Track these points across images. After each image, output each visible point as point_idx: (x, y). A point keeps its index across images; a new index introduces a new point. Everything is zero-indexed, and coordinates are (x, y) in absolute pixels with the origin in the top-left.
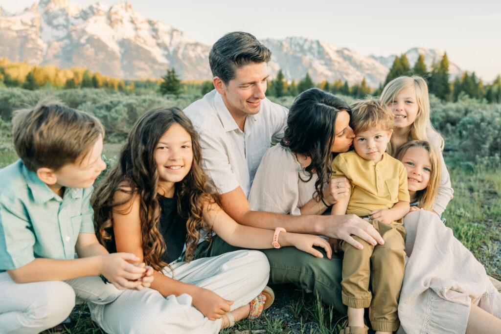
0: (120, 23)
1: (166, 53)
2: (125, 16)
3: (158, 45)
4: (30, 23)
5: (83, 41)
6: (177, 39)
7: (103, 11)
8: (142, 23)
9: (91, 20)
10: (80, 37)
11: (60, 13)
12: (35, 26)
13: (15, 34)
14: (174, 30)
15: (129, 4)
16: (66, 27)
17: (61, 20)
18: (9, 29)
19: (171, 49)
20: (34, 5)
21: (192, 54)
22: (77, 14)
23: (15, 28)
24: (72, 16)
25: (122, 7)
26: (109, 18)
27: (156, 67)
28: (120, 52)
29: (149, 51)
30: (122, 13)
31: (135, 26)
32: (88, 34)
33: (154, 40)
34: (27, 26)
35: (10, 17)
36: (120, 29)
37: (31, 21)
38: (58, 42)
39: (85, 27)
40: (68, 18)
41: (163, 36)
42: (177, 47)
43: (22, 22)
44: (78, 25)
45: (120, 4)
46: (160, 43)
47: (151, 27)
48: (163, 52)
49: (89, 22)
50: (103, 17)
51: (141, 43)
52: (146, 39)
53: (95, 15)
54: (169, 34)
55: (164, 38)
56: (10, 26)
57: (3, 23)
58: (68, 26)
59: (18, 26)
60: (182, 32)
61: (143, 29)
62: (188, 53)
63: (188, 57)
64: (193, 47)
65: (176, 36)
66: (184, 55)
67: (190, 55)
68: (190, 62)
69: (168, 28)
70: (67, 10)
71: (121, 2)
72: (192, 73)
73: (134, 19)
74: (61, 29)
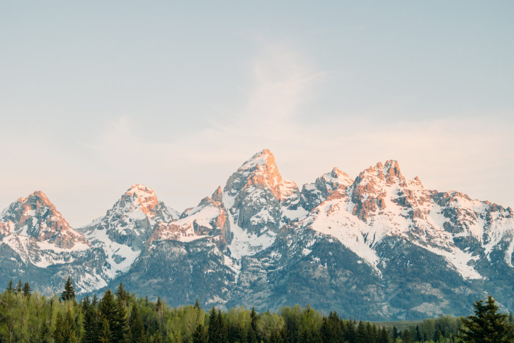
1: (476, 258)
3: (458, 242)
4: (211, 227)
5: (306, 251)
8: (422, 199)
9: (319, 207)
10: (301, 244)
11: (263, 200)
12: (218, 232)
13: (184, 251)
14: (493, 208)
15: (393, 166)
16: (273, 226)
17: (265, 215)
18: (174, 242)
20: (217, 191)
23: (183, 239)
25: (380, 175)
26: (356, 199)
27: (458, 290)
28: (380, 266)
29: (440, 256)
30: (380, 185)
31: (410, 209)
32: (315, 235)
33: (449, 235)
34: (204, 233)
35: (176, 220)
36: (377, 217)
37: (212, 223)
38: (259, 260)
39: (310, 224)
40: (277, 208)
41: (467, 223)
42: (498, 244)
43: (196, 226)
44: (297, 221)
45: (377, 169)
46: (463, 238)
47: (439, 208)
48: (468, 257)
49: (317, 213)
50: (343, 199)
51: (421, 242)
52: (431, 233)
53: (329, 197)
54: (482, 217)
55: (471, 227)
56: (176, 237)
57: (165, 232)
58: (278, 225)
59: (189, 235)
60: (508, 209)
61: (425, 213)
65: (498, 219)
69: (479, 205)
70: (276, 195)
71: (379, 166)
73: (406, 195)
74: (266, 232)
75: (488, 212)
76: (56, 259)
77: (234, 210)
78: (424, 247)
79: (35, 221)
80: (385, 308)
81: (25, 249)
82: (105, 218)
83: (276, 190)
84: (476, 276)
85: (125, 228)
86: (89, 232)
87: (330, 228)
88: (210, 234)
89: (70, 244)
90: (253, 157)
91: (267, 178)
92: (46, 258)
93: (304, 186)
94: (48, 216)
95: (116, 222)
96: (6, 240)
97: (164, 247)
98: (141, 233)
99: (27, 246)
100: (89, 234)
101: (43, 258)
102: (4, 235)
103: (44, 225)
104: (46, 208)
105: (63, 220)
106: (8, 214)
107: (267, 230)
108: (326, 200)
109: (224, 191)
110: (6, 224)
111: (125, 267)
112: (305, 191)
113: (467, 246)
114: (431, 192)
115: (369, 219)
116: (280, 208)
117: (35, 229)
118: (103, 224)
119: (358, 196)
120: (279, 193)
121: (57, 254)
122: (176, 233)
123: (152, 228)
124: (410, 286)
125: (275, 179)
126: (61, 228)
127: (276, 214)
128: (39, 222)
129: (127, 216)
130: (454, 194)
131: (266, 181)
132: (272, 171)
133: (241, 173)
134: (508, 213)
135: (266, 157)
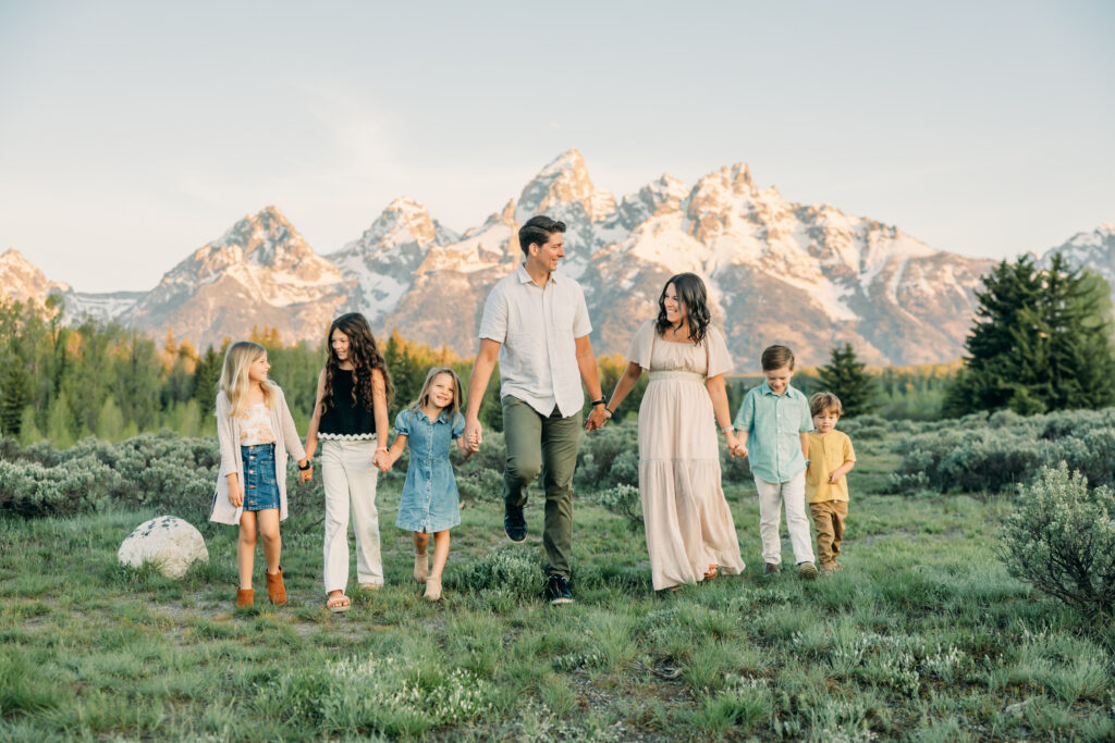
0: (720, 224)
1: (851, 292)
2: (733, 203)
3: (826, 272)
4: (500, 253)
5: (626, 284)
6: (880, 249)
7: (675, 199)
8: (780, 216)
9: (644, 226)
10: (619, 275)
11: (569, 217)
12: (512, 259)
13: (465, 284)
14: (873, 226)
15: (742, 171)
16: (582, 251)
18: (452, 272)
19: (865, 280)
20: (509, 205)
21: (927, 288)
22: (608, 216)
23: (464, 268)
24: (598, 222)
25: (724, 183)
26: (692, 215)
27: (824, 335)
28: (723, 303)
29: (801, 290)
30: (725, 196)
31: (763, 229)
32: (639, 263)
33: (816, 262)
34: (493, 259)
35: (455, 243)
36: (720, 240)
37: (502, 247)
39: (631, 247)
40: (588, 227)
41: (839, 246)
42: (880, 273)
43: (481, 252)
44: (614, 243)
45: (720, 174)
46: (833, 266)
47: (803, 227)
48: (840, 290)
49: (641, 232)
50: (676, 215)
51: (778, 272)
52: (791, 259)
53: (656, 212)
54: (859, 238)
55: (844, 252)
56: (455, 265)
57: (440, 259)
58: (589, 248)
59: (472, 263)
60: (894, 229)
61: (784, 232)
62: (916, 286)
63: (917, 298)
64: (929, 267)
65: (879, 240)
66: (905, 292)
67: (922, 291)
68: (921, 311)
69: (855, 222)
70: (587, 209)
71: (723, 170)
72: (931, 344)
73: (759, 209)
74: (573, 258)
75: (867, 231)
76: (297, 295)
78: (781, 278)
79: (268, 246)
81: (257, 282)
82: (361, 241)
83: (588, 203)
84: (849, 316)
85: (387, 254)
86: (339, 259)
87: (658, 253)
88: (500, 262)
89: (316, 276)
90: (558, 159)
91: (576, 188)
92: (285, 294)
93: (624, 199)
94: (286, 239)
95: (375, 247)
97: (439, 278)
98: (408, 260)
99: (259, 278)
100: (340, 262)
101: (280, 294)
102: (228, 265)
103: (280, 251)
104: (282, 230)
105: (306, 245)
106: (233, 237)
107: (575, 257)
108: (653, 214)
109: (519, 204)
110: (230, 249)
111: (388, 305)
112: (625, 204)
113: (838, 276)
114: (792, 205)
115: (709, 241)
116: (591, 226)
117: (268, 256)
118: (359, 249)
119: (695, 211)
120: (591, 207)
121: (299, 289)
122: (455, 260)
123: (423, 254)
124: (762, 329)
125: (586, 188)
126: (304, 254)
127: (587, 234)
128: (274, 247)
129: (389, 239)
130: (822, 208)
131: (574, 192)
132: (581, 178)
133: (540, 180)
134: (892, 233)
135: (573, 159)
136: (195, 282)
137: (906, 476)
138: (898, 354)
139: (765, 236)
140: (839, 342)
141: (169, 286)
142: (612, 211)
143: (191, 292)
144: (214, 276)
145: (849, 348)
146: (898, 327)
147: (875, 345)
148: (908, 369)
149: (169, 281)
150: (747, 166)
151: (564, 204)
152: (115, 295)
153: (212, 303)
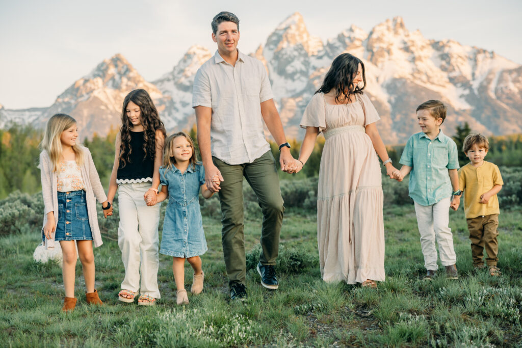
0: (386, 54)
1: (467, 92)
2: (394, 41)
3: (452, 80)
6: (484, 65)
7: (359, 40)
8: (423, 48)
11: (296, 53)
14: (479, 51)
15: (399, 21)
16: (304, 73)
17: (298, 65)
19: (475, 85)
20: (259, 48)
21: (513, 88)
22: (319, 51)
24: (313, 56)
25: (388, 29)
26: (370, 49)
27: (451, 118)
28: (389, 102)
29: (437, 93)
30: (389, 37)
31: (412, 56)
33: (445, 74)
36: (387, 63)
38: (294, 99)
40: (307, 59)
41: (459, 65)
42: (485, 80)
44: (323, 68)
45: (386, 24)
46: (455, 77)
47: (437, 53)
48: (461, 91)
50: (359, 50)
51: (422, 81)
52: (430, 73)
53: (348, 49)
54: (471, 59)
55: (462, 68)
58: (308, 72)
60: (492, 53)
61: (425, 57)
62: (506, 87)
63: (507, 94)
64: (514, 75)
65: (483, 60)
66: (500, 92)
67: (510, 90)
68: (510, 102)
69: (468, 49)
70: (305, 48)
71: (387, 21)
72: (517, 122)
73: (409, 44)
74: (299, 78)
75: (475, 56)
77: (273, 62)
78: (424, 85)
79: (117, 77)
80: (394, 134)
81: (111, 99)
82: (172, 72)
83: (306, 44)
84: (466, 106)
85: (188, 79)
86: (160, 83)
90: (288, 18)
91: (299, 36)
93: (328, 41)
94: (127, 73)
95: (180, 76)
96: (96, 93)
99: (113, 97)
100: (161, 85)
102: (94, 89)
104: (125, 67)
105: (139, 76)
106: (96, 73)
109: (265, 47)
110: (95, 80)
112: (329, 44)
113: (459, 83)
114: (430, 40)
115: (380, 65)
116: (309, 58)
117: (117, 83)
118: (171, 77)
119: (371, 47)
120: (308, 47)
125: (305, 36)
126: (139, 81)
127: (306, 63)
128: (121, 78)
129: (189, 70)
130: (448, 42)
131: (298, 38)
132: (302, 29)
133: (277, 32)
134: (491, 55)
135: (296, 18)
136: (76, 100)
137: (505, 198)
138: (496, 129)
139: (414, 60)
140: (461, 123)
141: (60, 104)
142: (321, 48)
143: (73, 106)
144: (86, 97)
145: (467, 125)
146: (496, 113)
147: (483, 123)
148: (502, 137)
149: (60, 100)
150: (402, 19)
151: (292, 45)
152: (29, 110)
153: (86, 112)
